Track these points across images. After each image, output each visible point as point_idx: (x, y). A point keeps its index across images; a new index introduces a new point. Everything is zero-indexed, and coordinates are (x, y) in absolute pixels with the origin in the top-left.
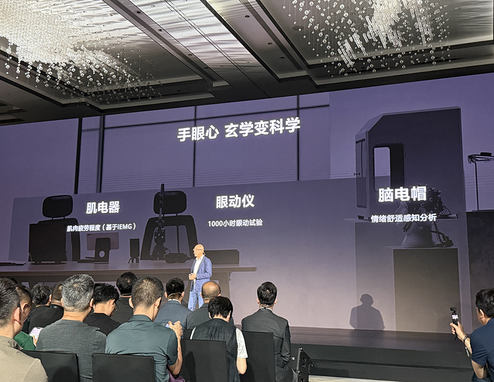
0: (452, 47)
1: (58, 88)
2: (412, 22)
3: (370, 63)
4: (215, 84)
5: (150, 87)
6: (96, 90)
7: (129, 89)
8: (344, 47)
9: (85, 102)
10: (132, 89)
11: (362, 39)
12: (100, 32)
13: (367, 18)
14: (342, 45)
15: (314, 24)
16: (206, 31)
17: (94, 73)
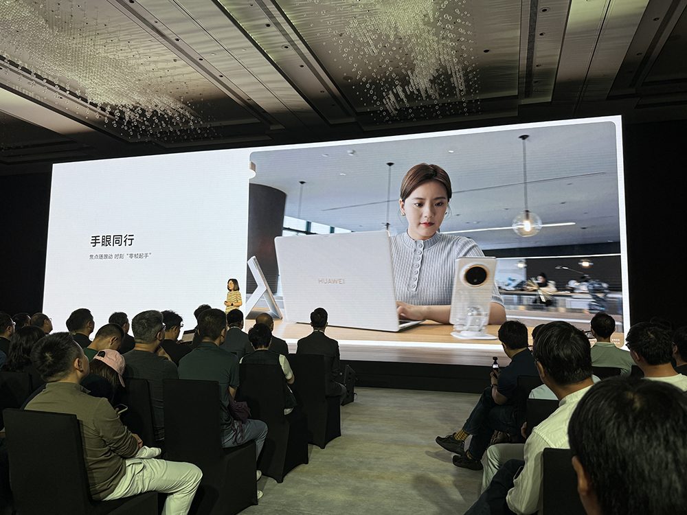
0: (482, 100)
2: (448, 77)
3: (411, 113)
4: (272, 128)
8: (389, 98)
11: (404, 91)
12: (165, 77)
13: (409, 73)
14: (387, 95)
15: (362, 76)
16: (263, 78)
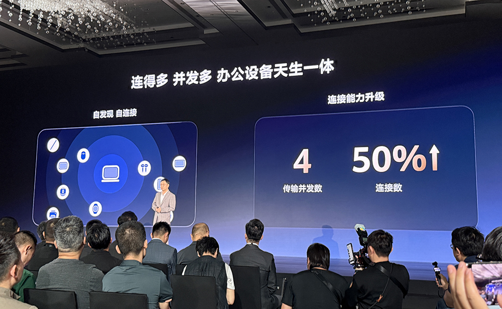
1: (58, 34)
3: (351, 13)
4: (206, 32)
5: (145, 34)
6: (94, 37)
7: (125, 36)
9: (84, 48)
10: (128, 35)
17: (92, 21)
